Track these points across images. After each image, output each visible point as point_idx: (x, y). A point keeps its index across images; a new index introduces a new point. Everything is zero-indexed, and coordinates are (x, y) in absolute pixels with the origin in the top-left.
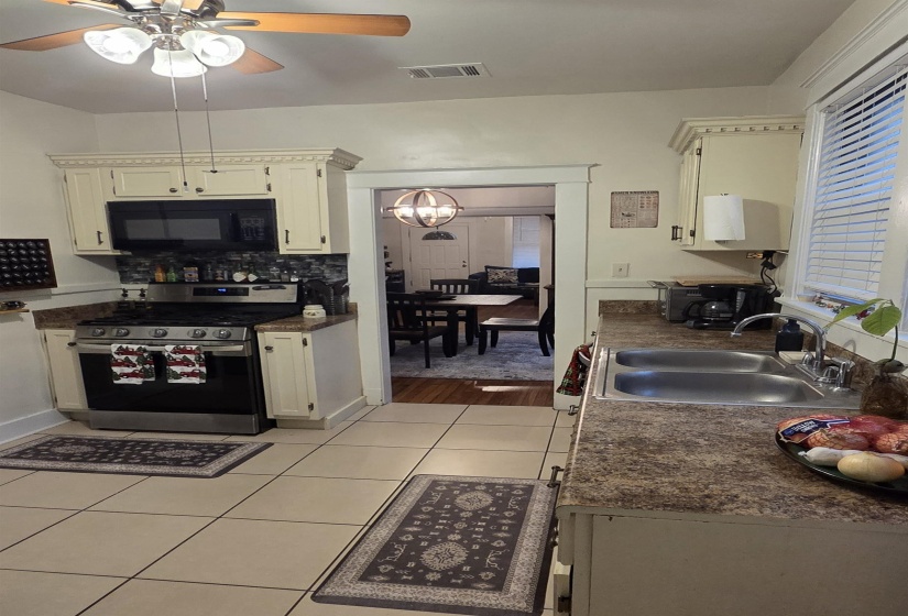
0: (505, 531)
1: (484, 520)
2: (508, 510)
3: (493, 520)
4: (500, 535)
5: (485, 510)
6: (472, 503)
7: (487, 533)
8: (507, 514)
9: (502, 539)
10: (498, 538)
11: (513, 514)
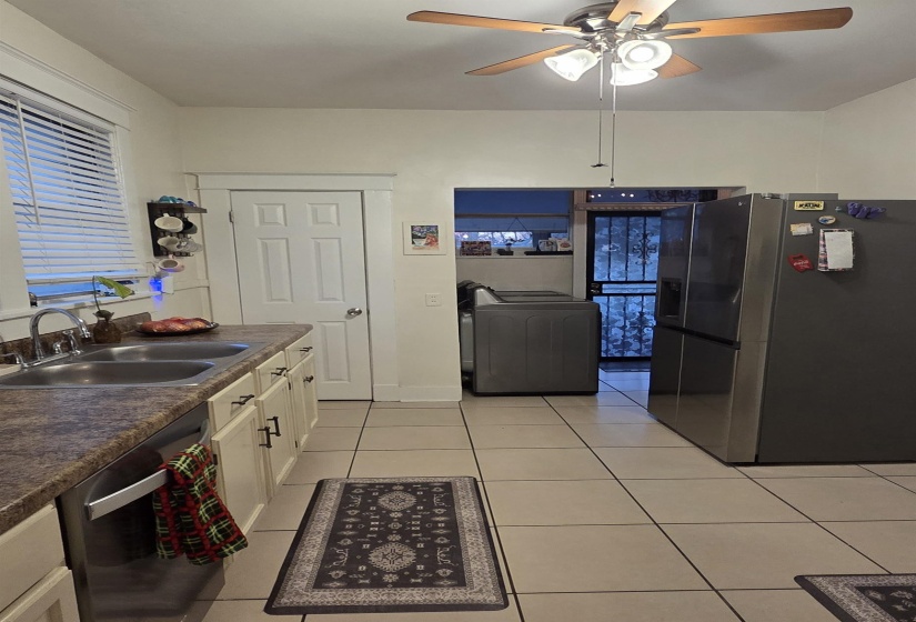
0: (349, 523)
1: (373, 532)
2: (348, 546)
3: (363, 533)
4: (353, 520)
5: (374, 545)
6: (393, 552)
7: (367, 521)
8: (349, 542)
9: (350, 517)
10: (354, 516)
11: (342, 542)
